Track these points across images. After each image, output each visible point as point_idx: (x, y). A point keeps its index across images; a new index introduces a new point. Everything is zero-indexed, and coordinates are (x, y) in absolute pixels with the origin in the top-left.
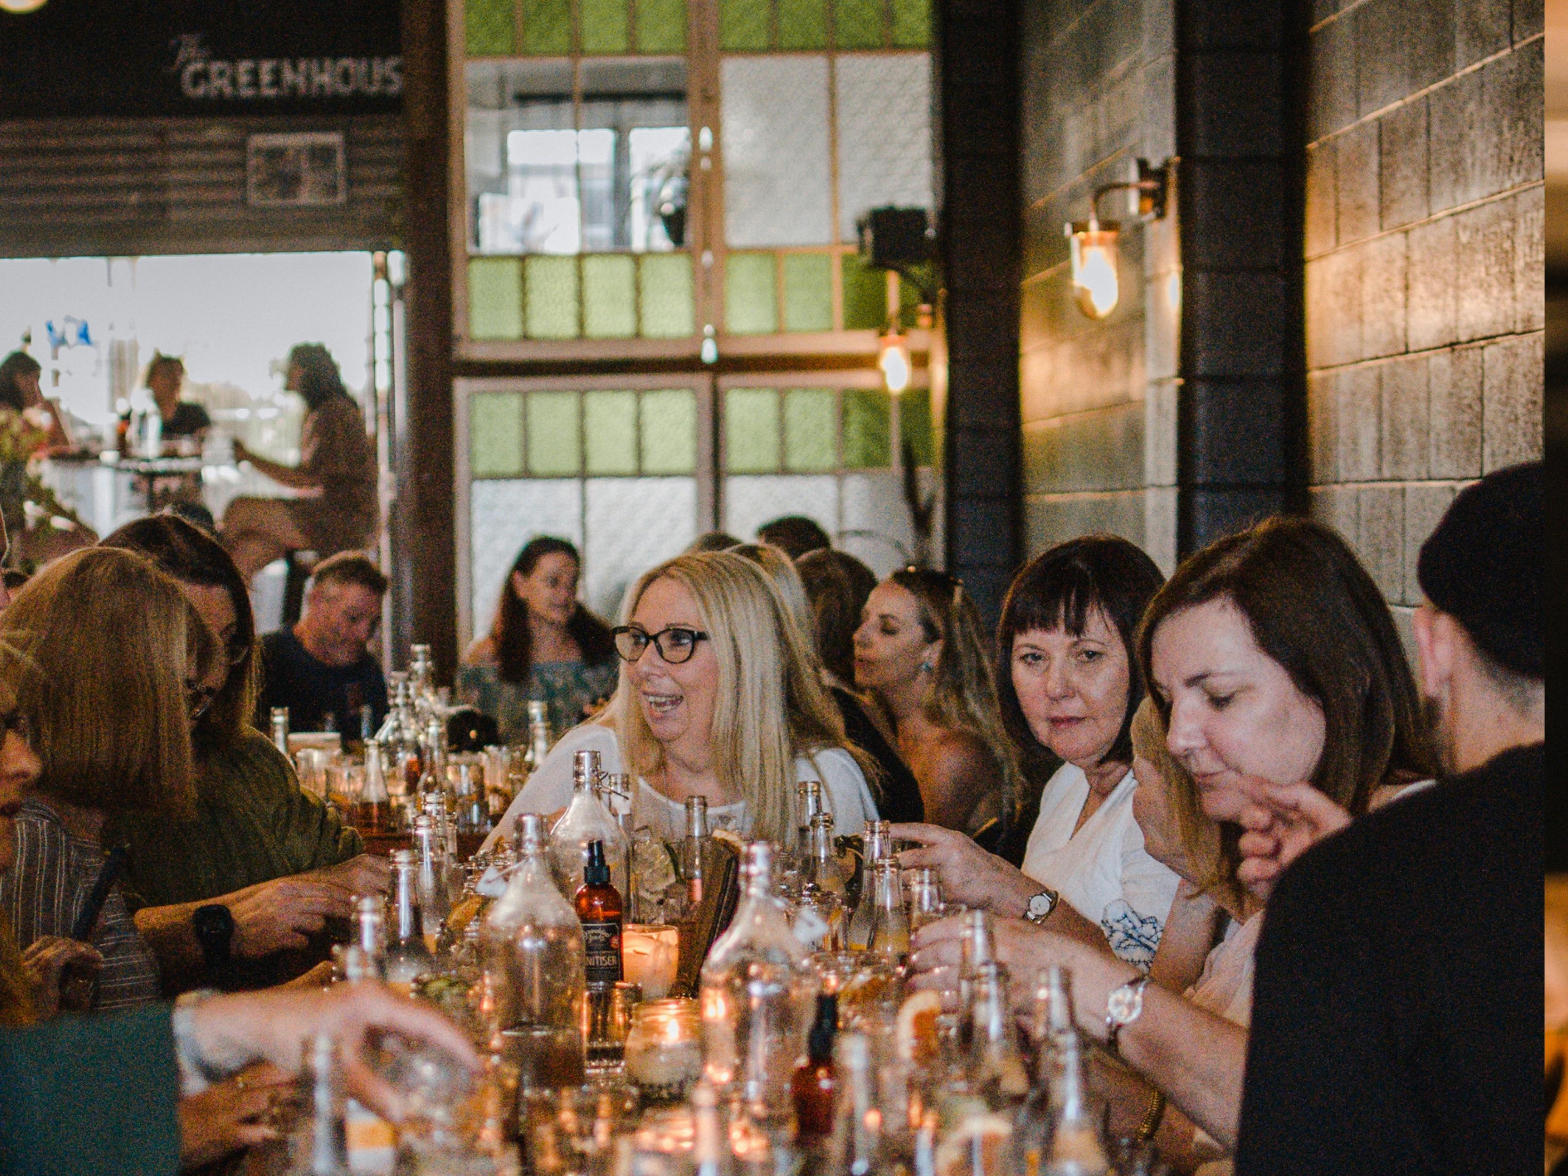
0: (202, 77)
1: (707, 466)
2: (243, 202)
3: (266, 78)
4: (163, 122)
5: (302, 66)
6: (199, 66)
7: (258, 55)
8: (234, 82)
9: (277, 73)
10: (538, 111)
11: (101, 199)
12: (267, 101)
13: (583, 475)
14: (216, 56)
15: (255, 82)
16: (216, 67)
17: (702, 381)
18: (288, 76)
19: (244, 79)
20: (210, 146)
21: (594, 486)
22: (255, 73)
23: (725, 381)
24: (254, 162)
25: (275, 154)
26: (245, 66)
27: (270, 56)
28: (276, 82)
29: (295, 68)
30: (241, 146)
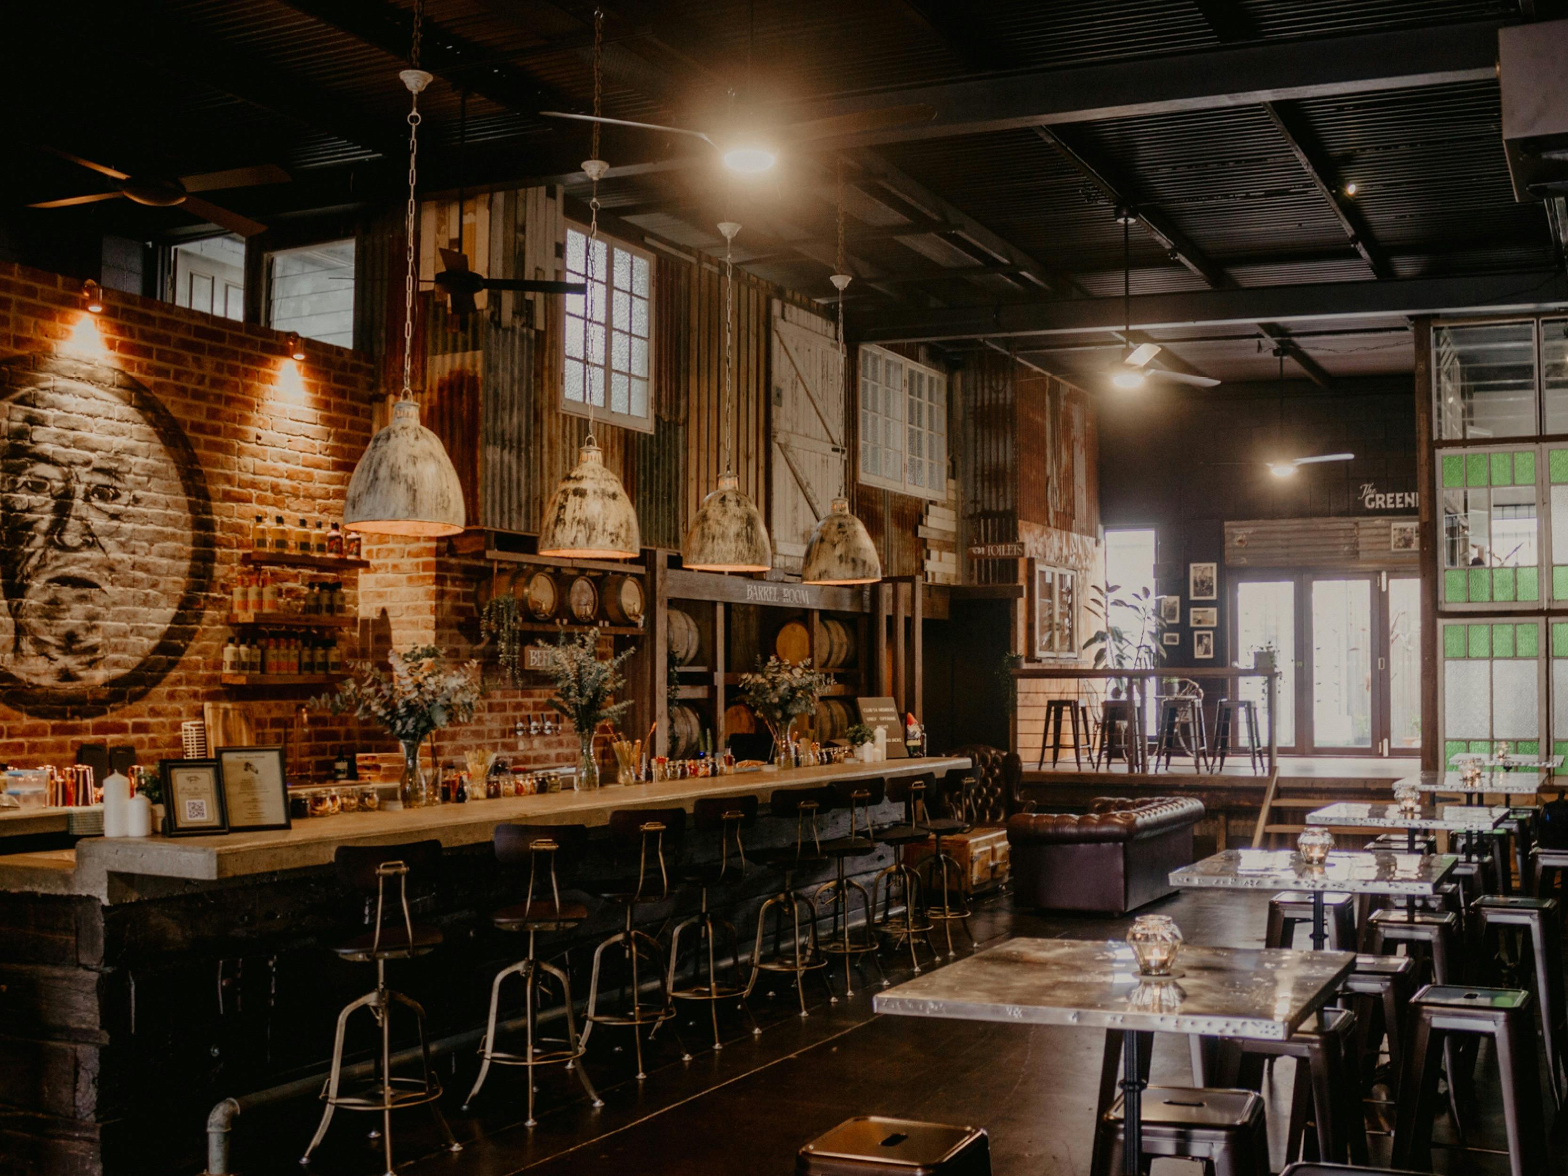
0: (1372, 500)
1: (1544, 654)
2: (1389, 549)
3: (1398, 500)
4: (1357, 519)
5: (1413, 494)
6: (1372, 496)
7: (1395, 491)
8: (1385, 502)
9: (1403, 498)
10: (1509, 511)
11: (1331, 549)
12: (1400, 509)
13: (1491, 657)
14: (1379, 492)
15: (1394, 502)
16: (1378, 496)
17: (1542, 619)
18: (1407, 499)
19: (1389, 501)
20: (1376, 528)
21: (1495, 662)
22: (1394, 498)
23: (1551, 620)
24: (1393, 533)
25: (1403, 530)
26: (1390, 495)
27: (1399, 492)
28: (1403, 502)
29: (1410, 496)
30: (1389, 527)
